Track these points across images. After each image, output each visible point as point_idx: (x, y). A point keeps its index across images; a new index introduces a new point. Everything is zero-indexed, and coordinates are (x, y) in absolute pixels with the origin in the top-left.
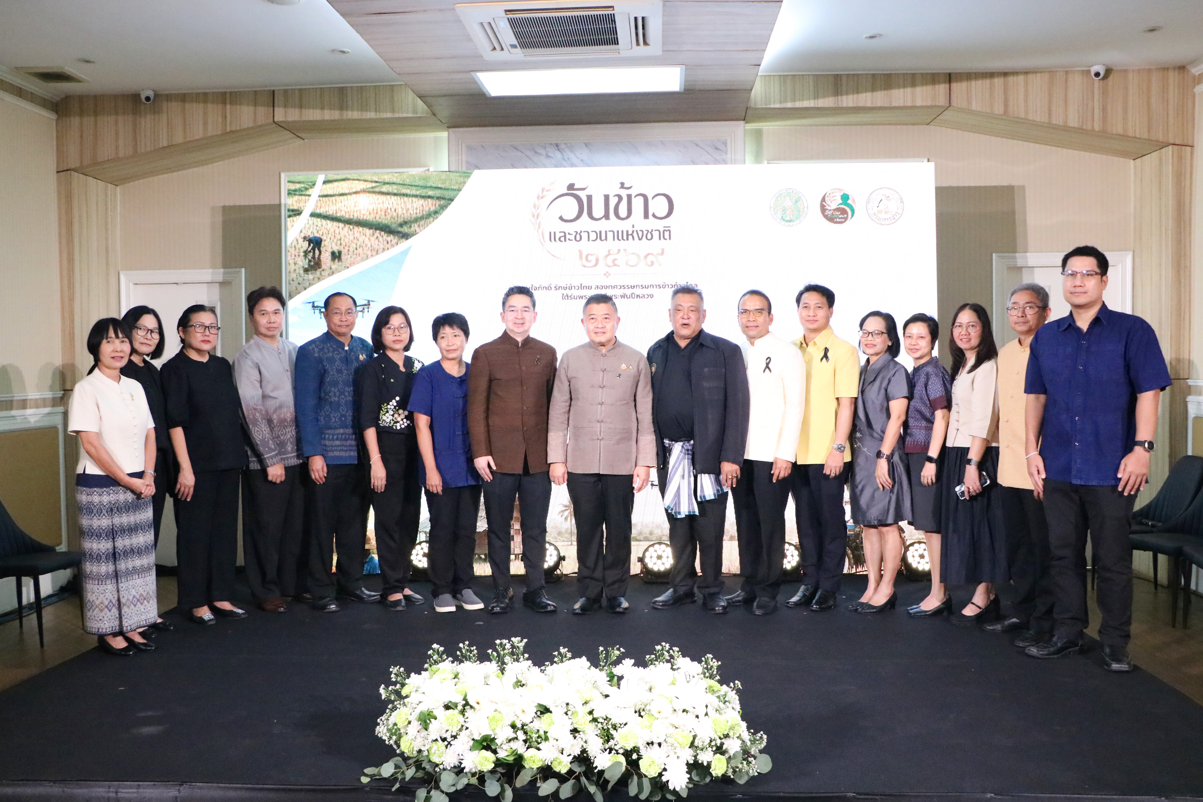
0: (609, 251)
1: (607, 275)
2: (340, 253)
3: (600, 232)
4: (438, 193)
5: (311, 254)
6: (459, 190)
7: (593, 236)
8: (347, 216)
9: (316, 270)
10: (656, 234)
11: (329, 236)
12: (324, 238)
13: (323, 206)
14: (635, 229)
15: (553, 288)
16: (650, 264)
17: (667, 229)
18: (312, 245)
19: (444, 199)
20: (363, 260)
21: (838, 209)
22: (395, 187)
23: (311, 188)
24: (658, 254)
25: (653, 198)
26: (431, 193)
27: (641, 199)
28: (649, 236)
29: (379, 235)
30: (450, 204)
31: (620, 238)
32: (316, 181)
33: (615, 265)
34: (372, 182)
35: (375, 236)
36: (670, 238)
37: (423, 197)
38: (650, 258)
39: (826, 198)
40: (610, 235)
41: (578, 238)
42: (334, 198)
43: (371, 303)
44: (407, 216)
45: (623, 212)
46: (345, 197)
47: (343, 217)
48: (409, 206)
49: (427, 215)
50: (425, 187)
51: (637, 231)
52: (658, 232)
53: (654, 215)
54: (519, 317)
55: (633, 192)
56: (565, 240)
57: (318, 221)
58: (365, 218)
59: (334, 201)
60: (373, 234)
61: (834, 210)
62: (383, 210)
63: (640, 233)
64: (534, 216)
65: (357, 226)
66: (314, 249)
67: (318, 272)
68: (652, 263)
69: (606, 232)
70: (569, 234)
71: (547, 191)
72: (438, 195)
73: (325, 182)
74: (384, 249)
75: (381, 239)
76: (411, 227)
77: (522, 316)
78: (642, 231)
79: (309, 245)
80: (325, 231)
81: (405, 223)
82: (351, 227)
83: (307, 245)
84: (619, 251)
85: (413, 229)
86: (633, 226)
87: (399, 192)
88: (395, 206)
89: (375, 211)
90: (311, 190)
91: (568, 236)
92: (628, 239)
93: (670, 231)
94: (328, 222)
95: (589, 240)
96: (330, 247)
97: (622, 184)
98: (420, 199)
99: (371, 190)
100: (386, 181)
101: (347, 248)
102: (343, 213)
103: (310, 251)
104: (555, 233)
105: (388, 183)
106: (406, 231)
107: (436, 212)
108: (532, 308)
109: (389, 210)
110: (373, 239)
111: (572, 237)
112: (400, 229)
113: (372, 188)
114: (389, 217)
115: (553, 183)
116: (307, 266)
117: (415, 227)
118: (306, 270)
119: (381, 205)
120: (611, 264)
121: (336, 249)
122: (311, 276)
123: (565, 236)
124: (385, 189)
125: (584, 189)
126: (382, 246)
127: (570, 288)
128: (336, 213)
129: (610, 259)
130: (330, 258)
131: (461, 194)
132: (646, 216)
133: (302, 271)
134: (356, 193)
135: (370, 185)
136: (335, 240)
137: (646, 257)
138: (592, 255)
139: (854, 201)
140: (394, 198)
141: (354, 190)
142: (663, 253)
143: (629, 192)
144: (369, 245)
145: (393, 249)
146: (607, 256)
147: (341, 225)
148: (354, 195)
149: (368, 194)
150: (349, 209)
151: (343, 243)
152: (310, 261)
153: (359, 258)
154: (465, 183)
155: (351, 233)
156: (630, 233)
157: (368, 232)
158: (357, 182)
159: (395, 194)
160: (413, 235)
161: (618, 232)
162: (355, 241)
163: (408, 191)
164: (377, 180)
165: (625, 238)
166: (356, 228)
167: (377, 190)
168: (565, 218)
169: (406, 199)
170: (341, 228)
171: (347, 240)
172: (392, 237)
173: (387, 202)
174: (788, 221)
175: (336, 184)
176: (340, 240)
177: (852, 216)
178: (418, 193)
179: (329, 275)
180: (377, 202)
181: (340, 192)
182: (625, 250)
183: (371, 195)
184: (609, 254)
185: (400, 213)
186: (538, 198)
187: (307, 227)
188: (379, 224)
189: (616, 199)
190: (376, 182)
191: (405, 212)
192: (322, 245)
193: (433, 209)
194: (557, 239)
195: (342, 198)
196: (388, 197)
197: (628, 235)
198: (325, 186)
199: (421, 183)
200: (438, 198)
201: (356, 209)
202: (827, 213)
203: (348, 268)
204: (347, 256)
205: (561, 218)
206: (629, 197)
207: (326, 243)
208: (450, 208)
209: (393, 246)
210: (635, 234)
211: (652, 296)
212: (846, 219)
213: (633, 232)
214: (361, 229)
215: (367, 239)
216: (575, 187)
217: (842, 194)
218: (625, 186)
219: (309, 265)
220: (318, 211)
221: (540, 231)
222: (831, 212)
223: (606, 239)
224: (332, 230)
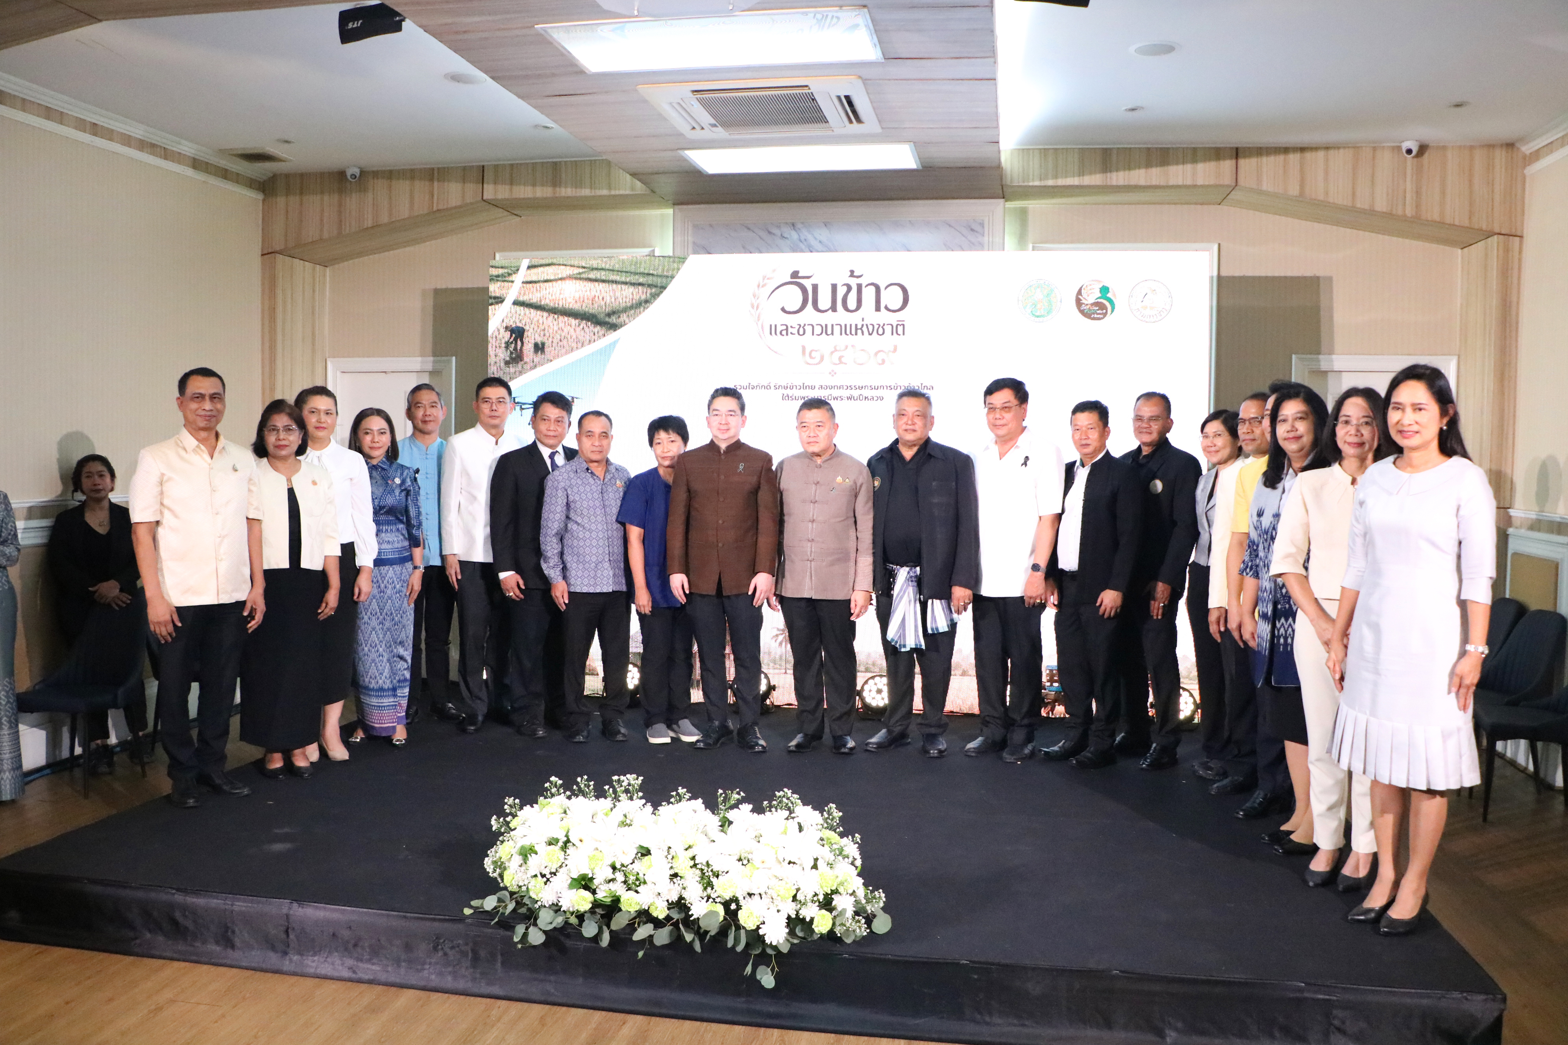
0: (835, 347)
1: (833, 373)
2: (543, 344)
3: (826, 325)
4: (650, 280)
5: (513, 345)
6: (673, 277)
7: (818, 330)
8: (552, 305)
9: (518, 363)
10: (888, 329)
11: (532, 326)
12: (527, 328)
13: (527, 293)
14: (865, 323)
15: (773, 388)
16: (881, 362)
17: (900, 323)
18: (514, 335)
19: (656, 286)
20: (567, 353)
21: (1096, 304)
22: (603, 273)
23: (515, 273)
24: (890, 351)
25: (886, 288)
26: (642, 280)
27: (873, 288)
28: (881, 331)
29: (585, 326)
30: (662, 292)
31: (848, 332)
32: (519, 266)
33: (841, 362)
34: (578, 267)
35: (581, 327)
36: (904, 334)
37: (633, 284)
38: (881, 356)
39: (1083, 291)
40: (837, 329)
41: (801, 332)
42: (538, 285)
43: (575, 399)
44: (615, 305)
45: (852, 303)
46: (550, 284)
47: (547, 305)
48: (618, 294)
49: (637, 304)
50: (636, 274)
51: (867, 325)
52: (890, 326)
53: (886, 308)
54: (723, 422)
55: (864, 281)
56: (787, 335)
57: (520, 310)
58: (571, 306)
59: (538, 288)
60: (579, 325)
61: (1092, 304)
62: (591, 298)
63: (871, 328)
64: (753, 307)
65: (562, 315)
66: (516, 340)
67: (520, 365)
68: (883, 361)
69: (832, 325)
70: (791, 327)
71: (768, 279)
72: (650, 282)
73: (529, 267)
74: (590, 341)
75: (586, 329)
76: (619, 317)
77: (726, 420)
78: (873, 325)
79: (511, 336)
80: (528, 320)
81: (614, 313)
82: (556, 316)
83: (509, 336)
84: (847, 347)
85: (621, 319)
86: (863, 320)
87: (607, 279)
88: (603, 294)
89: (582, 300)
90: (514, 276)
91: (790, 330)
92: (856, 334)
93: (903, 325)
94: (532, 310)
95: (813, 334)
96: (533, 338)
97: (852, 272)
98: (630, 287)
99: (579, 276)
100: (595, 266)
101: (550, 340)
102: (547, 301)
103: (512, 343)
104: (776, 326)
105: (597, 269)
106: (614, 321)
107: (647, 301)
108: (739, 412)
109: (597, 298)
110: (578, 329)
111: (795, 331)
112: (607, 319)
113: (580, 274)
114: (596, 306)
115: (774, 271)
116: (508, 359)
117: (624, 317)
118: (507, 363)
119: (588, 293)
120: (838, 362)
121: (539, 340)
122: (512, 370)
123: (787, 329)
124: (592, 275)
125: (808, 277)
126: (588, 338)
127: (792, 388)
128: (541, 301)
129: (836, 355)
130: (532, 350)
131: (674, 280)
132: (878, 309)
133: (502, 364)
134: (561, 279)
135: (576, 271)
136: (539, 331)
137: (876, 354)
138: (816, 351)
139: (1114, 295)
140: (602, 285)
141: (560, 276)
142: (895, 350)
143: (859, 281)
144: (574, 337)
145: (600, 341)
146: (832, 353)
147: (545, 314)
148: (560, 282)
149: (574, 281)
150: (554, 297)
151: (547, 335)
152: (511, 353)
153: (563, 351)
154: (678, 269)
155: (555, 323)
156: (859, 327)
157: (573, 322)
158: (564, 267)
159: (604, 281)
160: (621, 326)
161: (846, 325)
162: (559, 332)
163: (618, 278)
164: (584, 265)
165: (853, 332)
166: (561, 318)
167: (583, 276)
168: (787, 309)
169: (614, 286)
170: (545, 318)
171: (551, 331)
172: (598, 328)
173: (595, 290)
174: (1038, 317)
175: (541, 269)
176: (544, 330)
177: (1112, 311)
178: (628, 280)
179: (532, 369)
180: (584, 289)
181: (545, 279)
182: (852, 346)
183: (578, 282)
184: (836, 350)
185: (608, 302)
186: (759, 286)
187: (509, 315)
188: (585, 314)
189: (845, 289)
190: (584, 268)
191: (613, 300)
192: (525, 336)
193: (643, 297)
194: (778, 332)
195: (546, 284)
196: (596, 284)
197: (856, 329)
198: (529, 271)
199: (633, 269)
200: (650, 286)
201: (561, 296)
202: (1082, 308)
203: (551, 361)
204: (550, 348)
205: (783, 310)
206: (859, 287)
207: (529, 334)
208: (662, 296)
209: (599, 338)
210: (865, 329)
211: (882, 399)
212: (1105, 315)
213: (863, 325)
214: (566, 318)
215: (572, 331)
216: (799, 275)
217: (1101, 286)
218: (855, 274)
219: (511, 358)
220: (521, 299)
221: (760, 323)
222: (1088, 307)
223: (832, 334)
224: (536, 319)
